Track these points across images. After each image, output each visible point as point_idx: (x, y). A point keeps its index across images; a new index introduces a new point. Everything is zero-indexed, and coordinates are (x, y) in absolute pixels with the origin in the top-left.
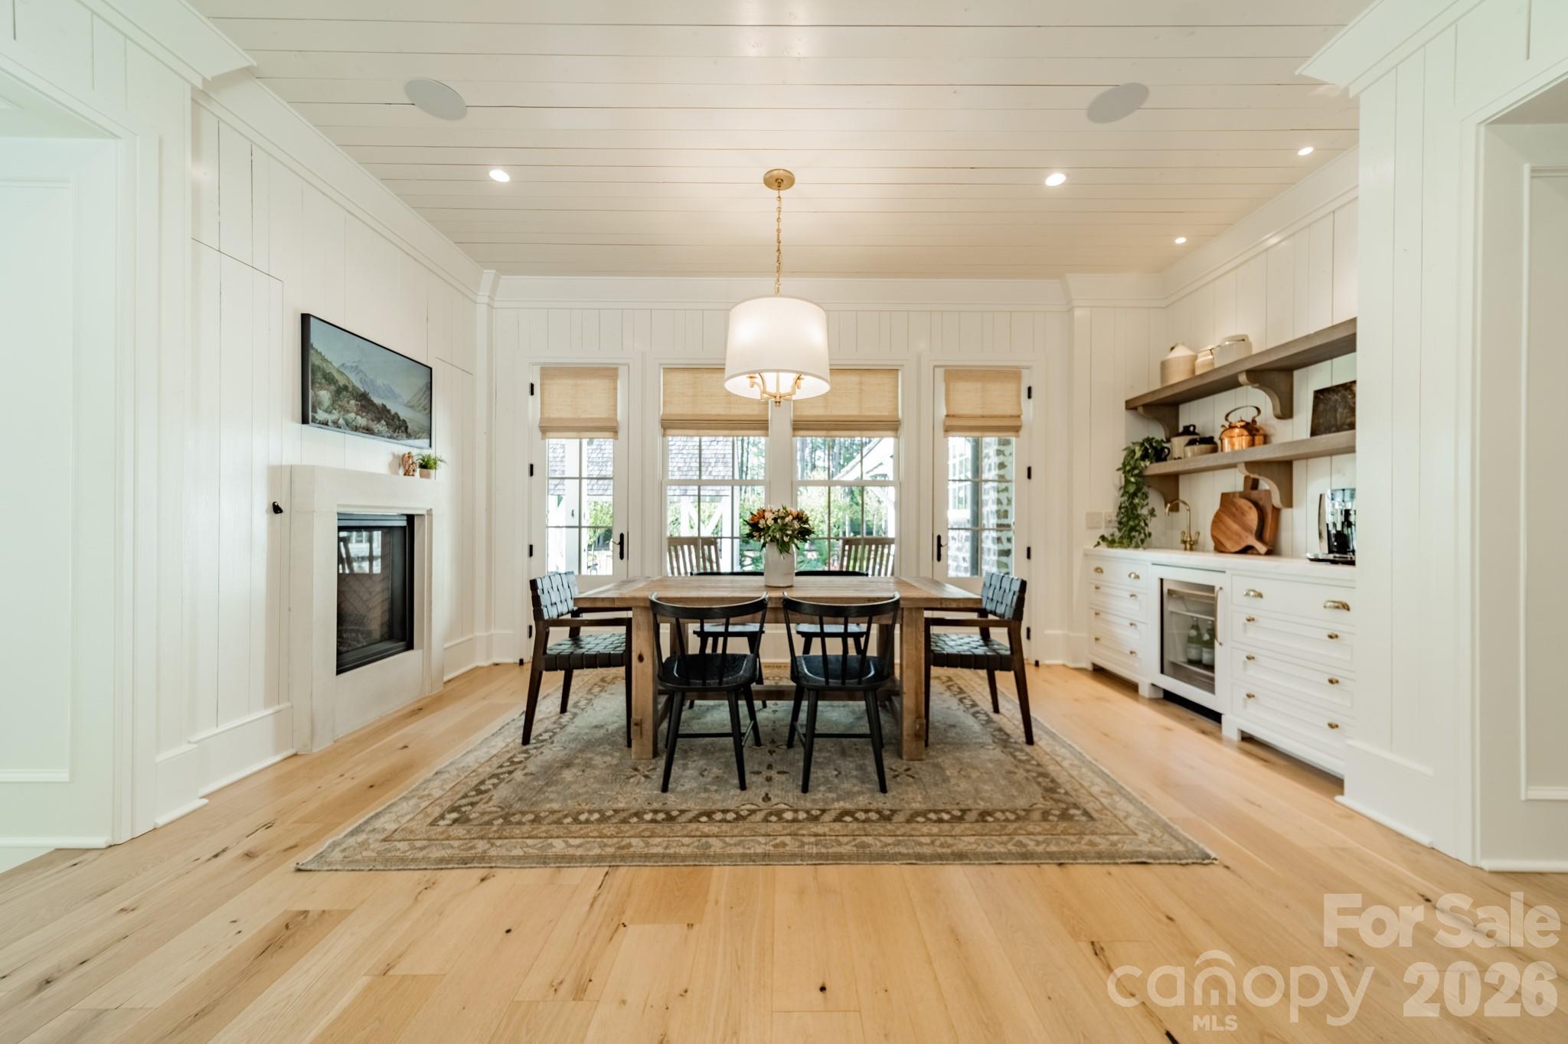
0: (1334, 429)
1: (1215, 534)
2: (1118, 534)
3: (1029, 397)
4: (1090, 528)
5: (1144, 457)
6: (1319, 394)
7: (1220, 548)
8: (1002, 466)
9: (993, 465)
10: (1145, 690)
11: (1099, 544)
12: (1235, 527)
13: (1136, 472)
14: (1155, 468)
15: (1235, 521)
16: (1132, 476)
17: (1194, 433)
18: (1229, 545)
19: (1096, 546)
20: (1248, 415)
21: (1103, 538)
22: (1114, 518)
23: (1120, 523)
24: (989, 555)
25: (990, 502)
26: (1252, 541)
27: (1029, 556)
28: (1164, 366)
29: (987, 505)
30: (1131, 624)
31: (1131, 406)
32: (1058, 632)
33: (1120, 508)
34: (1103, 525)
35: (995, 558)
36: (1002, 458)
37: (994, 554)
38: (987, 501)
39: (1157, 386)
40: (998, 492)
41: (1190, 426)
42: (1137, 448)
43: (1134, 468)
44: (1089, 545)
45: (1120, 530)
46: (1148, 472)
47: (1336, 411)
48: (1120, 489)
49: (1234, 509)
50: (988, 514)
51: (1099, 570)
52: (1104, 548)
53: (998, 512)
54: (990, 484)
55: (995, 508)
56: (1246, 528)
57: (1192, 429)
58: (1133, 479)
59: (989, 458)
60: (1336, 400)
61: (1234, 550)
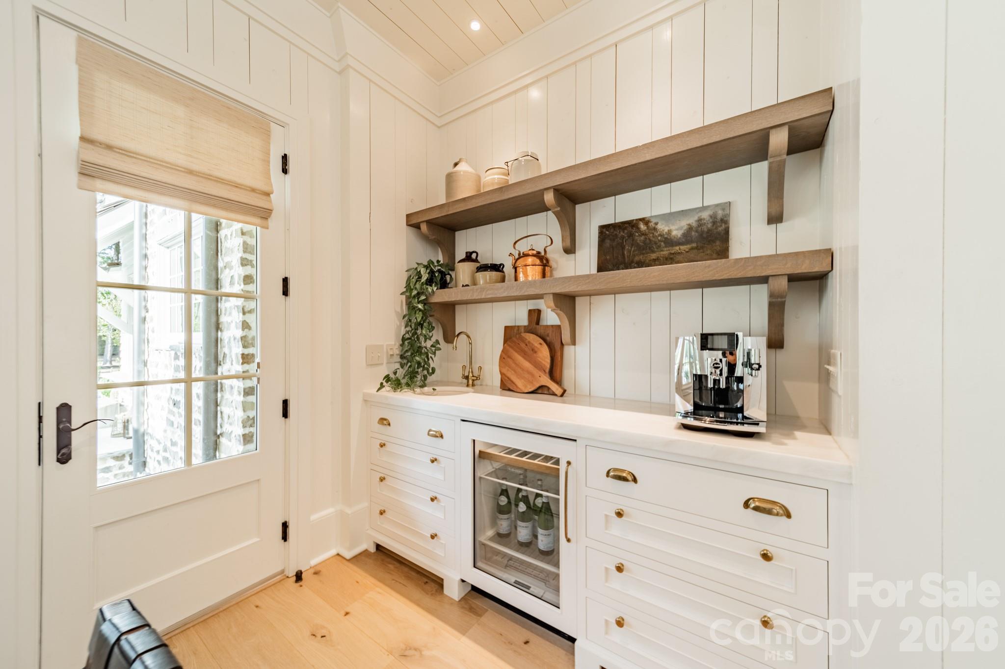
0: (621, 266)
1: (504, 371)
2: (401, 373)
3: (285, 171)
4: (370, 365)
5: (430, 282)
6: (603, 229)
7: (507, 387)
8: (248, 279)
9: (236, 278)
10: (453, 591)
11: (382, 386)
12: (526, 364)
13: (423, 298)
14: (441, 296)
15: (525, 358)
16: (419, 302)
17: (476, 261)
18: (520, 384)
19: (379, 389)
20: (539, 244)
21: (387, 378)
22: (397, 351)
23: (402, 357)
24: (232, 394)
25: (233, 325)
26: (545, 380)
27: (285, 414)
28: (450, 179)
29: (228, 329)
30: (432, 500)
31: (413, 222)
32: (331, 510)
33: (404, 339)
34: (385, 361)
35: (241, 398)
36: (249, 270)
37: (239, 393)
38: (229, 324)
39: (442, 200)
40: (244, 313)
41: (473, 252)
42: (423, 271)
43: (419, 294)
44: (371, 389)
45: (402, 366)
46: (435, 299)
47: (623, 248)
48: (404, 317)
49: (523, 345)
50: (229, 342)
51: (384, 421)
52: (387, 391)
53: (243, 338)
54: (233, 301)
55: (239, 333)
56: (538, 366)
57: (474, 256)
58: (420, 306)
59: (231, 268)
60: (623, 237)
61: (526, 391)
